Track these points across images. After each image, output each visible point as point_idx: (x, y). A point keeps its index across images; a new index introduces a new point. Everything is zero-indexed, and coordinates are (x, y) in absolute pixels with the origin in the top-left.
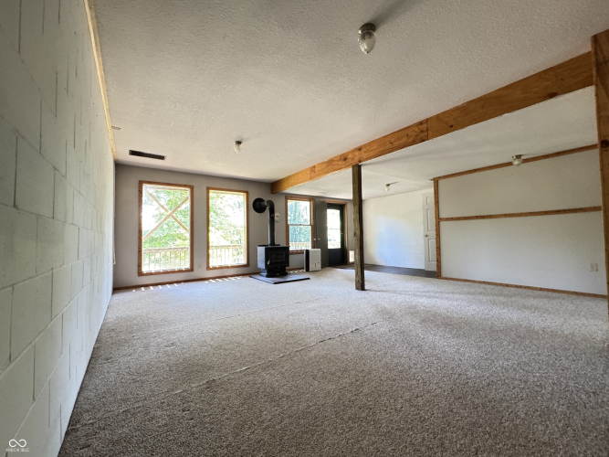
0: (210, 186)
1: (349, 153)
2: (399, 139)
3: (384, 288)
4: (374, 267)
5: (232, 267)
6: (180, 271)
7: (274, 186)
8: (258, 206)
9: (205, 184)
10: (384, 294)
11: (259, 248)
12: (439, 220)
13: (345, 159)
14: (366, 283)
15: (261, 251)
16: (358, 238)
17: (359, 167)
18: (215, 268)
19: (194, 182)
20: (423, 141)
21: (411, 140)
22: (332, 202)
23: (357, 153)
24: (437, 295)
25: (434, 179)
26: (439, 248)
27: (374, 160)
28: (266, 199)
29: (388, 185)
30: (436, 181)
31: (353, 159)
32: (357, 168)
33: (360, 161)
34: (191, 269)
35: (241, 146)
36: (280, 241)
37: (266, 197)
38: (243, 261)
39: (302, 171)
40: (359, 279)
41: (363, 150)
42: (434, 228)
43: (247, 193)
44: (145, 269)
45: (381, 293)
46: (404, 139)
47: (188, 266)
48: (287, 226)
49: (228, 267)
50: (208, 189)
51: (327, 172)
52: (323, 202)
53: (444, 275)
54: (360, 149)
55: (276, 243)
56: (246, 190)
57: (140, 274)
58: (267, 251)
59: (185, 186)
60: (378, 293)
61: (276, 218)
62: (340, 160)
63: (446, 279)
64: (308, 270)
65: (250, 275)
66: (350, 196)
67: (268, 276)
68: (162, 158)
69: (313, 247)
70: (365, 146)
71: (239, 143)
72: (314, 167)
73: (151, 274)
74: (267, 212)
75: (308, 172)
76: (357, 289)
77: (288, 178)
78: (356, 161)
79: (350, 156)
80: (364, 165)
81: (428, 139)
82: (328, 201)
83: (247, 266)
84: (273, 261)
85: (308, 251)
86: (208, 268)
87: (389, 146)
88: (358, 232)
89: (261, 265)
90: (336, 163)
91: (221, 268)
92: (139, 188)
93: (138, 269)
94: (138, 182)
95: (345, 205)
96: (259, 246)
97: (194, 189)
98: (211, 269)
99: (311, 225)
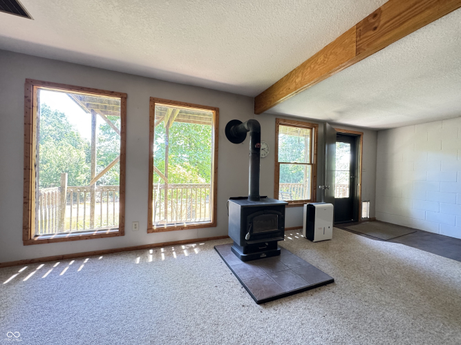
0: (155, 96)
5: (190, 227)
7: (259, 100)
8: (233, 132)
9: (147, 92)
11: (232, 203)
15: (235, 209)
18: (161, 230)
19: (128, 88)
22: (343, 130)
34: (122, 231)
43: (217, 110)
48: (277, 165)
49: (182, 228)
50: (153, 101)
56: (215, 105)
57: (28, 240)
58: (245, 211)
59: (112, 93)
61: (261, 152)
73: (48, 241)
74: (249, 140)
77: (290, 76)
83: (214, 224)
84: (255, 232)
85: (311, 208)
86: (150, 229)
89: (234, 234)
91: (171, 229)
92: (25, 92)
93: (23, 232)
94: (24, 81)
95: (360, 136)
96: (231, 199)
97: (126, 98)
98: (154, 231)
99: (311, 164)
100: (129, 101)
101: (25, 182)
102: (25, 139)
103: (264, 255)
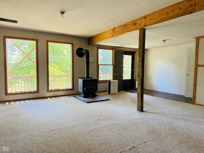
1: (137, 20)
2: (174, 11)
3: (156, 111)
4: (152, 92)
6: (30, 93)
7: (90, 40)
8: (79, 53)
9: (45, 38)
10: (156, 116)
12: (197, 66)
13: (135, 24)
14: (144, 106)
15: (80, 81)
16: (141, 78)
17: (144, 30)
18: (52, 91)
20: (191, 13)
21: (182, 12)
22: (127, 50)
23: (143, 20)
24: (191, 119)
25: (196, 38)
26: (195, 85)
27: (154, 26)
28: (85, 49)
29: (164, 41)
30: (198, 39)
31: (140, 24)
32: (142, 31)
33: (145, 26)
34: (38, 91)
35: (64, 15)
36: (92, 75)
37: (85, 47)
38: (70, 86)
39: (106, 31)
40: (140, 104)
41: (148, 18)
42: (193, 70)
43: (72, 44)
44: (10, 91)
45: (154, 115)
46: (177, 11)
47: (35, 89)
48: (98, 66)
49: (60, 90)
50: (48, 41)
51: (123, 33)
52: (121, 51)
53: (197, 102)
54: (145, 17)
55: (90, 77)
56: (71, 42)
57: (6, 94)
58: (84, 82)
59: (33, 40)
60: (152, 115)
61: (90, 61)
62: (131, 25)
63: (198, 105)
64: (109, 93)
65: (74, 95)
66: (137, 47)
67: (84, 97)
68: (16, 22)
69: (114, 79)
70: (149, 15)
71: (63, 13)
72: (115, 28)
75: (111, 32)
76: (138, 110)
77: (98, 35)
78: (142, 26)
79: (138, 22)
80: (147, 29)
81: (195, 12)
82: (124, 50)
83: (73, 89)
84: (88, 88)
85: (110, 82)
86: (48, 91)
87: (166, 16)
88: (141, 74)
89: (80, 90)
90: (129, 26)
91: (56, 91)
92: (4, 41)
93: (5, 91)
94: (3, 37)
95: (135, 52)
96: (79, 78)
97: (38, 41)
98: (50, 91)
99: (113, 65)
100: (39, 42)
101: (5, 73)
102: (4, 58)
103: (91, 96)
